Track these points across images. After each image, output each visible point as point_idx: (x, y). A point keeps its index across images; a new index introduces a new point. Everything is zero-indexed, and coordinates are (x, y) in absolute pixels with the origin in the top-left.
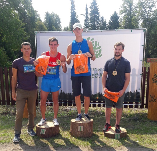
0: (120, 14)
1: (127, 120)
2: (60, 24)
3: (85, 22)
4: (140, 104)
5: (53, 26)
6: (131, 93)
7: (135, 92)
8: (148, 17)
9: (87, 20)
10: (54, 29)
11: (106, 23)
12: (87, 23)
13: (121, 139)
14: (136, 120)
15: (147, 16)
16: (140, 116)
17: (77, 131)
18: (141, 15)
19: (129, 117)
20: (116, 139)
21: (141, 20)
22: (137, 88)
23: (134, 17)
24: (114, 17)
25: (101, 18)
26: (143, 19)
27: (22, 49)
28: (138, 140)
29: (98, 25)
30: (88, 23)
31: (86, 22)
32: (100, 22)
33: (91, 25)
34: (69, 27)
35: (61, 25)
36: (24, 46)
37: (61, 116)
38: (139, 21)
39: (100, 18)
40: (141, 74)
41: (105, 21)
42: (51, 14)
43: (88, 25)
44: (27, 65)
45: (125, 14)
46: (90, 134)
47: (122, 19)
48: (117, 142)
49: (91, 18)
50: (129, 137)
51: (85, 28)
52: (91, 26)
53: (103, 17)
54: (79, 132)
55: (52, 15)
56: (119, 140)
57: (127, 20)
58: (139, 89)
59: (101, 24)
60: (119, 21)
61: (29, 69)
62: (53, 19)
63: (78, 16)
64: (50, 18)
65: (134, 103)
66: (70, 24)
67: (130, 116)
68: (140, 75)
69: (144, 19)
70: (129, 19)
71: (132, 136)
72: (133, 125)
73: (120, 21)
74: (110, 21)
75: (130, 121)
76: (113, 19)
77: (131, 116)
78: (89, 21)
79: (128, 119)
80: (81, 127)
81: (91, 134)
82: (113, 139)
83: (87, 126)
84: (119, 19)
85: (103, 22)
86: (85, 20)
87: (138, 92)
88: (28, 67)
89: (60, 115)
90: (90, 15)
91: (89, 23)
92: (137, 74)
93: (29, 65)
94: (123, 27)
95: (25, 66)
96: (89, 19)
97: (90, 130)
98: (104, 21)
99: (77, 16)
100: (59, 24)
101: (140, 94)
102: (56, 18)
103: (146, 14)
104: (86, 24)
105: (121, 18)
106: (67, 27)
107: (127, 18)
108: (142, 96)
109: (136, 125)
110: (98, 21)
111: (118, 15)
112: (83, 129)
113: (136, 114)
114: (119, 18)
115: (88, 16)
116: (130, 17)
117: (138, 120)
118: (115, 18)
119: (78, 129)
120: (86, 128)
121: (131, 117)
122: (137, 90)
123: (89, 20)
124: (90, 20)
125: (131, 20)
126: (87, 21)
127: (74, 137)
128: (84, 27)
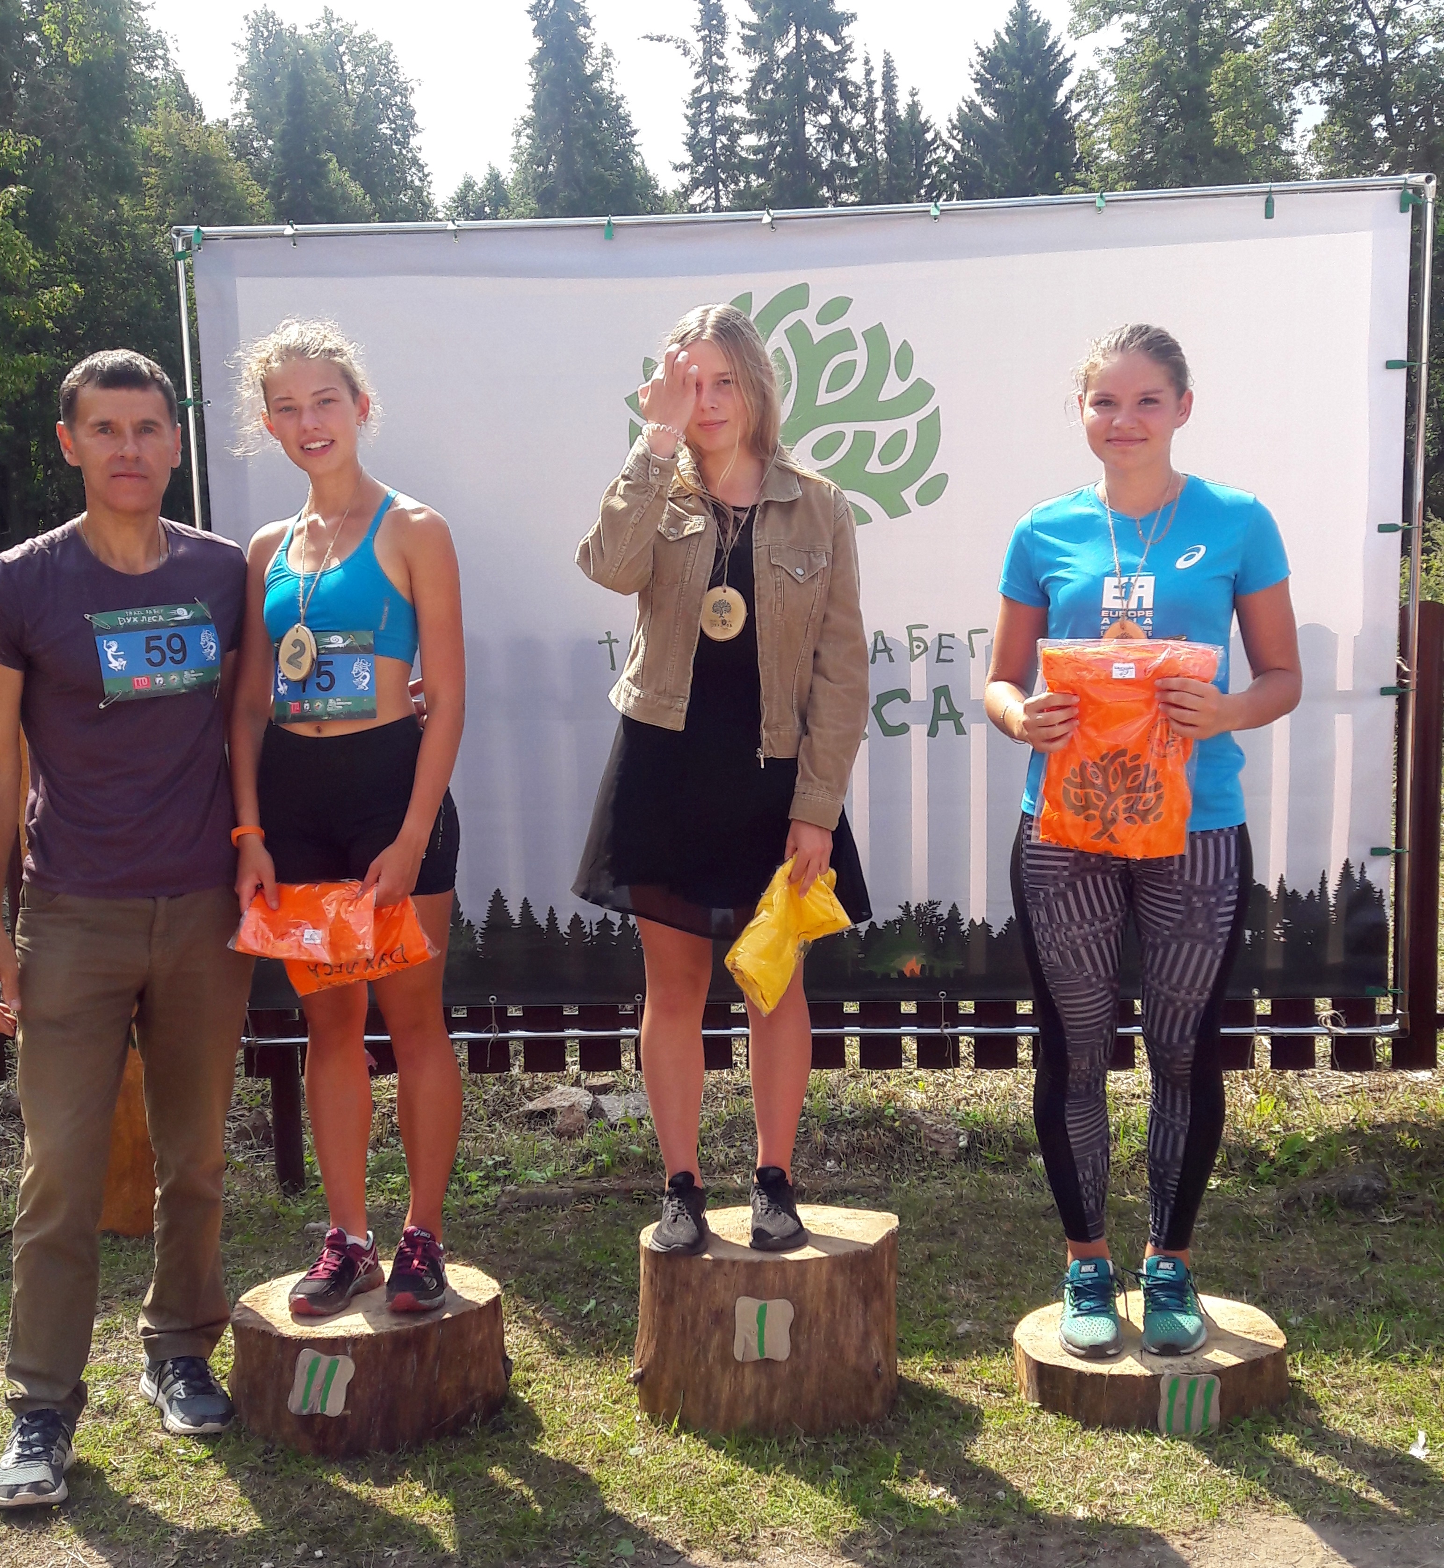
0: (1075, 32)
1: (1258, 1210)
2: (414, 142)
3: (694, 123)
4: (1387, 1019)
5: (333, 165)
6: (1288, 898)
7: (1332, 887)
8: (1392, 55)
9: (716, 99)
10: (345, 198)
11: (925, 128)
12: (715, 132)
13: (1226, 1427)
14: (1365, 1207)
15: (1382, 42)
16: (1404, 1156)
17: (726, 1357)
18: (1311, 39)
19: (1283, 1170)
20: (1175, 1435)
21: (1314, 94)
22: (1354, 837)
23: (1232, 60)
24: (1013, 62)
25: (868, 73)
26: (1330, 75)
27: (70, 426)
28: (1422, 1436)
29: (837, 148)
30: (726, 126)
31: (711, 121)
32: (859, 120)
33: (756, 150)
34: (508, 172)
35: (423, 158)
36: (89, 393)
37: (496, 1189)
38: (1290, 97)
39: (854, 73)
40: (1393, 682)
41: (914, 109)
42: (303, 31)
43: (730, 149)
44: (132, 617)
45: (1128, 27)
46: (869, 1389)
47: (1108, 78)
48: (1190, 1464)
49: (762, 76)
50: (1312, 1404)
51: (696, 184)
52: (760, 169)
53: (888, 63)
54: (741, 1365)
55: (315, 46)
56: (1203, 1442)
57: (1159, 94)
58: (1378, 852)
59: (871, 141)
60: (1065, 108)
61: (156, 656)
62: (327, 90)
63: (607, 53)
64: (296, 79)
65: (1324, 1007)
66: (524, 141)
67: (1283, 1159)
68: (1385, 691)
69: (1346, 79)
70: (1182, 75)
71: (1348, 1389)
72: (1344, 1268)
73: (1075, 107)
74: (971, 105)
75: (1294, 1223)
76: (1001, 79)
77: (1303, 1155)
78: (740, 111)
79: (1272, 1192)
80: (762, 1311)
81: (877, 1394)
82: (1139, 1439)
83: (831, 1293)
84: (1069, 83)
85: (890, 117)
86: (696, 103)
87: (1367, 888)
88: (144, 634)
89: (489, 1178)
90: (751, 44)
91: (735, 136)
92: (1344, 681)
93: (154, 615)
94: (1112, 167)
95: (113, 631)
96: (739, 88)
97: (866, 1336)
98: (902, 111)
99: (596, 51)
100: (404, 144)
101: (1390, 912)
102: (369, 81)
103: (1367, 26)
104: (712, 143)
105: (1092, 75)
106: (494, 179)
107: (1159, 70)
108: (1406, 933)
109: (1374, 1257)
110: (835, 112)
111: (1052, 35)
112: (795, 1328)
113: (1353, 1134)
114: (1063, 72)
115: (726, 49)
116: (1194, 53)
117: (1382, 1198)
118: (1027, 70)
119: (731, 1332)
120: (825, 1317)
121: (1305, 1169)
122: (1347, 866)
123: (736, 100)
124: (752, 98)
125: (1198, 88)
126: (712, 110)
127: (684, 1427)
128: (685, 177)
